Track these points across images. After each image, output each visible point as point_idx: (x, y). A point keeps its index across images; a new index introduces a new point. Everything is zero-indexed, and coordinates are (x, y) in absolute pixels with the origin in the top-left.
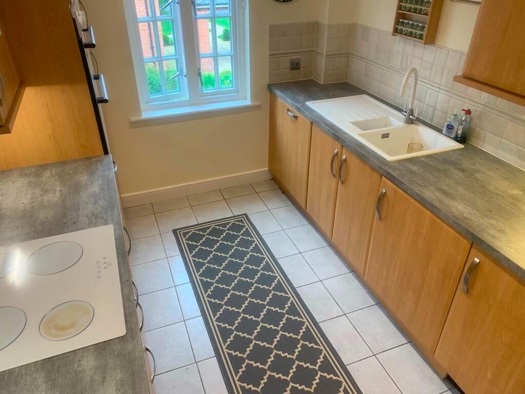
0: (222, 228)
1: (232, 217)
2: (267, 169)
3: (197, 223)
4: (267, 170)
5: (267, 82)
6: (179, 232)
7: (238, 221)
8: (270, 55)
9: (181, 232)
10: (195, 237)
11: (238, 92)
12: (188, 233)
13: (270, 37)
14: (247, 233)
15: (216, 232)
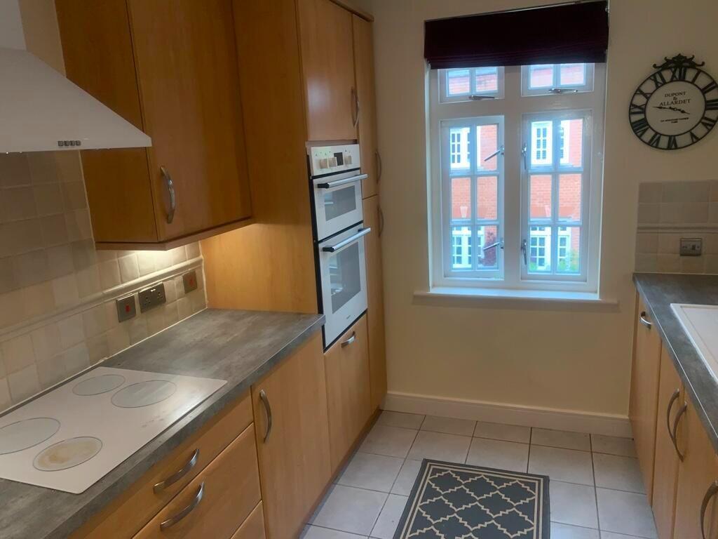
0: (493, 484)
1: (524, 474)
2: (626, 417)
3: (463, 463)
4: (627, 420)
5: (633, 270)
6: (430, 465)
7: (526, 484)
8: (639, 228)
9: (432, 467)
10: (446, 481)
11: (586, 281)
12: (441, 471)
13: (639, 201)
14: (528, 509)
15: (480, 487)
